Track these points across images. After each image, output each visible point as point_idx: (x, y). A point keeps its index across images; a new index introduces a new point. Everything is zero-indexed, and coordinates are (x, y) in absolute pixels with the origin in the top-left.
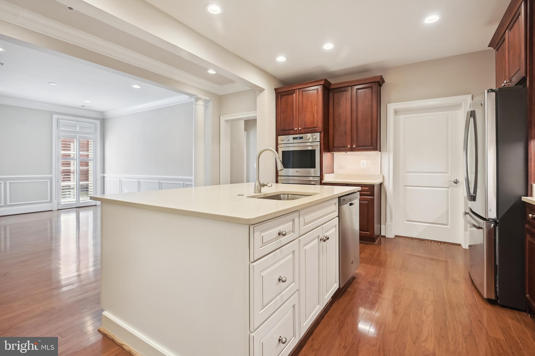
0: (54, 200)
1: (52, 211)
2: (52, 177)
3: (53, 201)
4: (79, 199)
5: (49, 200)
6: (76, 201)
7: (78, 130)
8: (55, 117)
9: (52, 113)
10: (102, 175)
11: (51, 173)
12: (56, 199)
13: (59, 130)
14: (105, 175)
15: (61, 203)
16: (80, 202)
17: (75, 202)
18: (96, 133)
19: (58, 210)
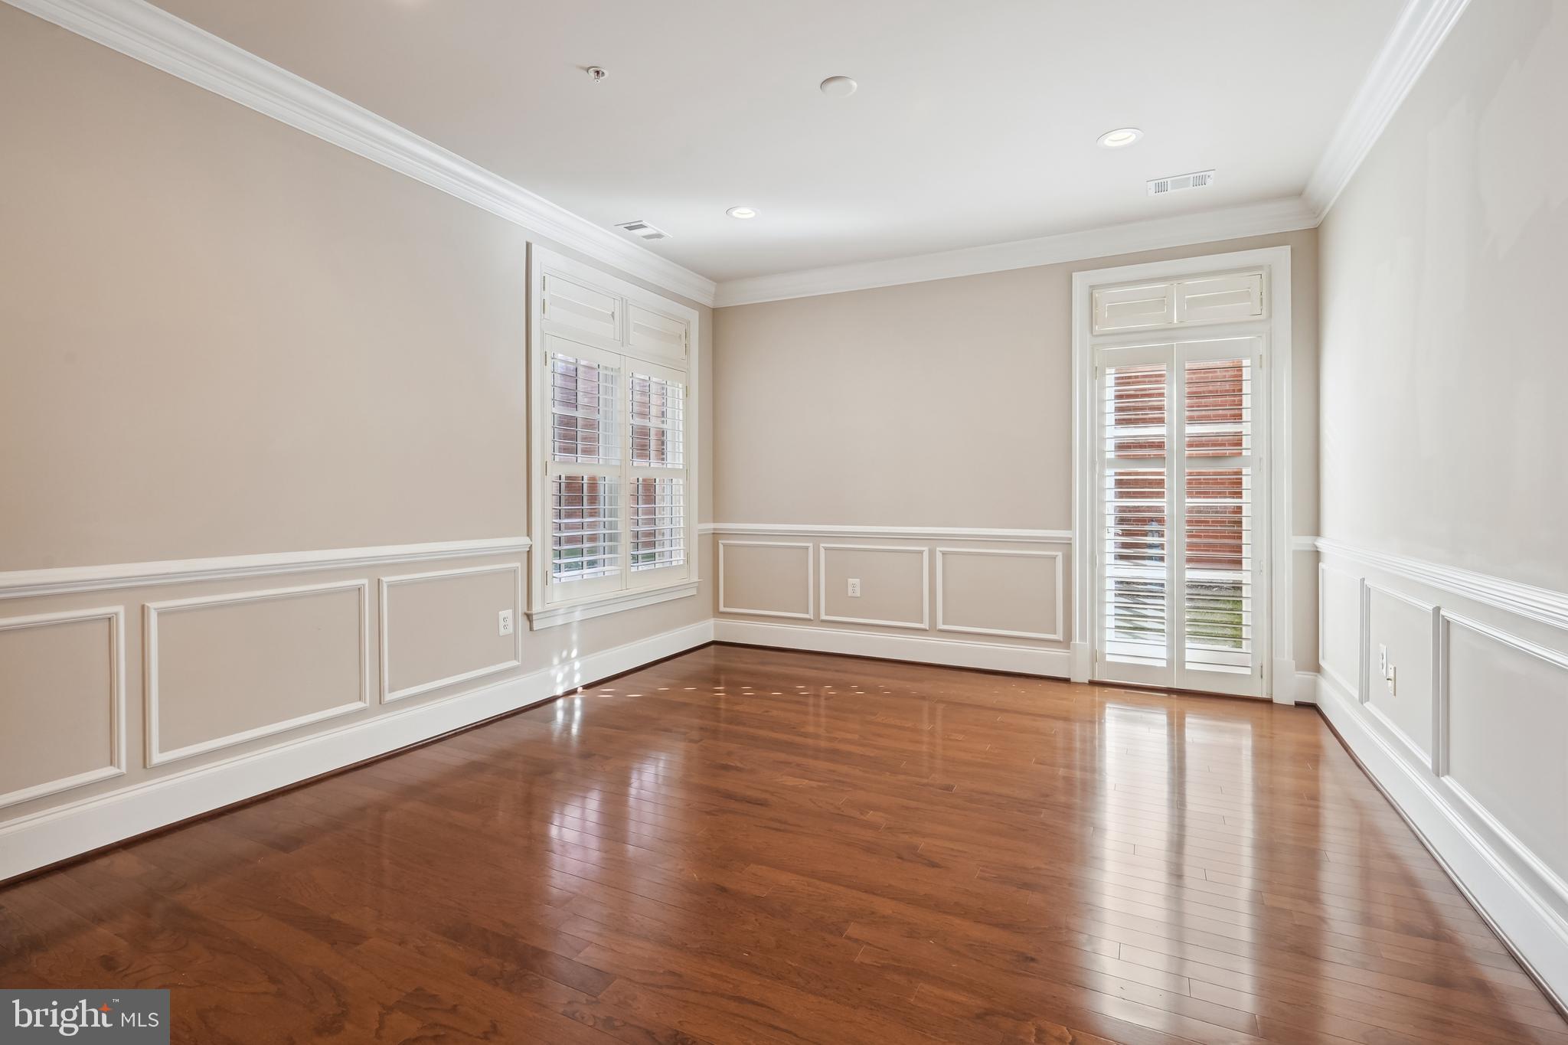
0: (1077, 640)
1: (1067, 681)
2: (1070, 539)
3: (1073, 642)
4: (1182, 651)
5: (1059, 636)
6: (1170, 662)
7: (1175, 322)
8: (1081, 282)
9: (1068, 270)
10: (1305, 542)
11: (1069, 526)
12: (1083, 637)
13: (1097, 336)
14: (1322, 544)
15: (1104, 655)
16: (1188, 666)
17: (1163, 664)
18: (1270, 316)
19: (1092, 683)
